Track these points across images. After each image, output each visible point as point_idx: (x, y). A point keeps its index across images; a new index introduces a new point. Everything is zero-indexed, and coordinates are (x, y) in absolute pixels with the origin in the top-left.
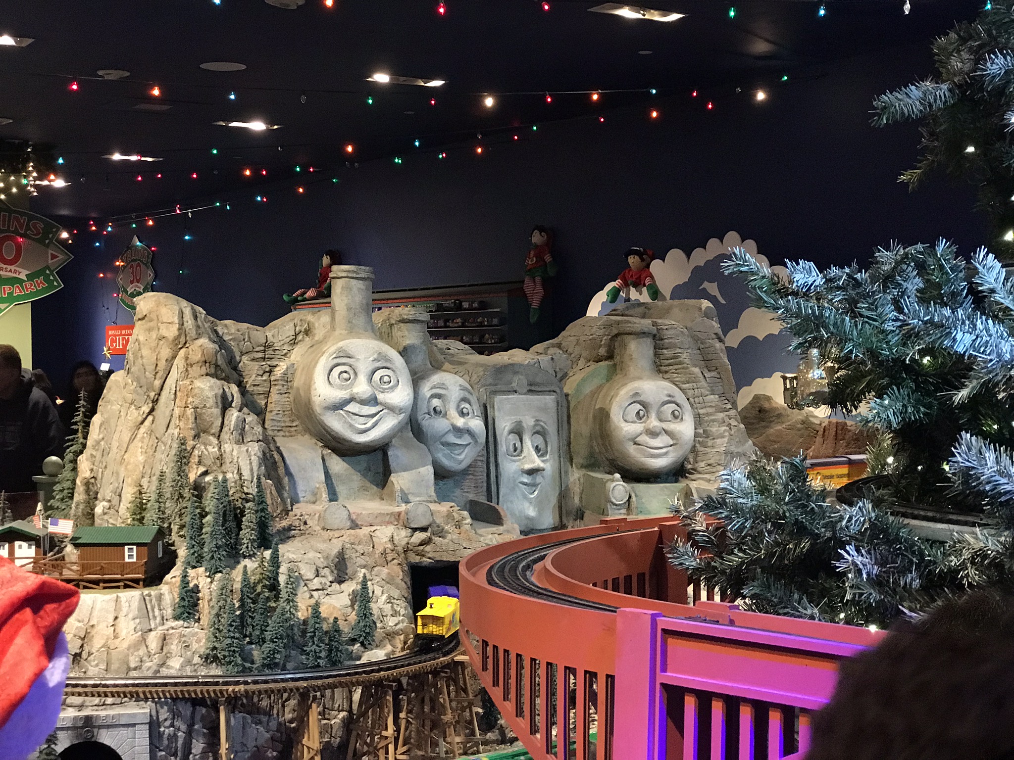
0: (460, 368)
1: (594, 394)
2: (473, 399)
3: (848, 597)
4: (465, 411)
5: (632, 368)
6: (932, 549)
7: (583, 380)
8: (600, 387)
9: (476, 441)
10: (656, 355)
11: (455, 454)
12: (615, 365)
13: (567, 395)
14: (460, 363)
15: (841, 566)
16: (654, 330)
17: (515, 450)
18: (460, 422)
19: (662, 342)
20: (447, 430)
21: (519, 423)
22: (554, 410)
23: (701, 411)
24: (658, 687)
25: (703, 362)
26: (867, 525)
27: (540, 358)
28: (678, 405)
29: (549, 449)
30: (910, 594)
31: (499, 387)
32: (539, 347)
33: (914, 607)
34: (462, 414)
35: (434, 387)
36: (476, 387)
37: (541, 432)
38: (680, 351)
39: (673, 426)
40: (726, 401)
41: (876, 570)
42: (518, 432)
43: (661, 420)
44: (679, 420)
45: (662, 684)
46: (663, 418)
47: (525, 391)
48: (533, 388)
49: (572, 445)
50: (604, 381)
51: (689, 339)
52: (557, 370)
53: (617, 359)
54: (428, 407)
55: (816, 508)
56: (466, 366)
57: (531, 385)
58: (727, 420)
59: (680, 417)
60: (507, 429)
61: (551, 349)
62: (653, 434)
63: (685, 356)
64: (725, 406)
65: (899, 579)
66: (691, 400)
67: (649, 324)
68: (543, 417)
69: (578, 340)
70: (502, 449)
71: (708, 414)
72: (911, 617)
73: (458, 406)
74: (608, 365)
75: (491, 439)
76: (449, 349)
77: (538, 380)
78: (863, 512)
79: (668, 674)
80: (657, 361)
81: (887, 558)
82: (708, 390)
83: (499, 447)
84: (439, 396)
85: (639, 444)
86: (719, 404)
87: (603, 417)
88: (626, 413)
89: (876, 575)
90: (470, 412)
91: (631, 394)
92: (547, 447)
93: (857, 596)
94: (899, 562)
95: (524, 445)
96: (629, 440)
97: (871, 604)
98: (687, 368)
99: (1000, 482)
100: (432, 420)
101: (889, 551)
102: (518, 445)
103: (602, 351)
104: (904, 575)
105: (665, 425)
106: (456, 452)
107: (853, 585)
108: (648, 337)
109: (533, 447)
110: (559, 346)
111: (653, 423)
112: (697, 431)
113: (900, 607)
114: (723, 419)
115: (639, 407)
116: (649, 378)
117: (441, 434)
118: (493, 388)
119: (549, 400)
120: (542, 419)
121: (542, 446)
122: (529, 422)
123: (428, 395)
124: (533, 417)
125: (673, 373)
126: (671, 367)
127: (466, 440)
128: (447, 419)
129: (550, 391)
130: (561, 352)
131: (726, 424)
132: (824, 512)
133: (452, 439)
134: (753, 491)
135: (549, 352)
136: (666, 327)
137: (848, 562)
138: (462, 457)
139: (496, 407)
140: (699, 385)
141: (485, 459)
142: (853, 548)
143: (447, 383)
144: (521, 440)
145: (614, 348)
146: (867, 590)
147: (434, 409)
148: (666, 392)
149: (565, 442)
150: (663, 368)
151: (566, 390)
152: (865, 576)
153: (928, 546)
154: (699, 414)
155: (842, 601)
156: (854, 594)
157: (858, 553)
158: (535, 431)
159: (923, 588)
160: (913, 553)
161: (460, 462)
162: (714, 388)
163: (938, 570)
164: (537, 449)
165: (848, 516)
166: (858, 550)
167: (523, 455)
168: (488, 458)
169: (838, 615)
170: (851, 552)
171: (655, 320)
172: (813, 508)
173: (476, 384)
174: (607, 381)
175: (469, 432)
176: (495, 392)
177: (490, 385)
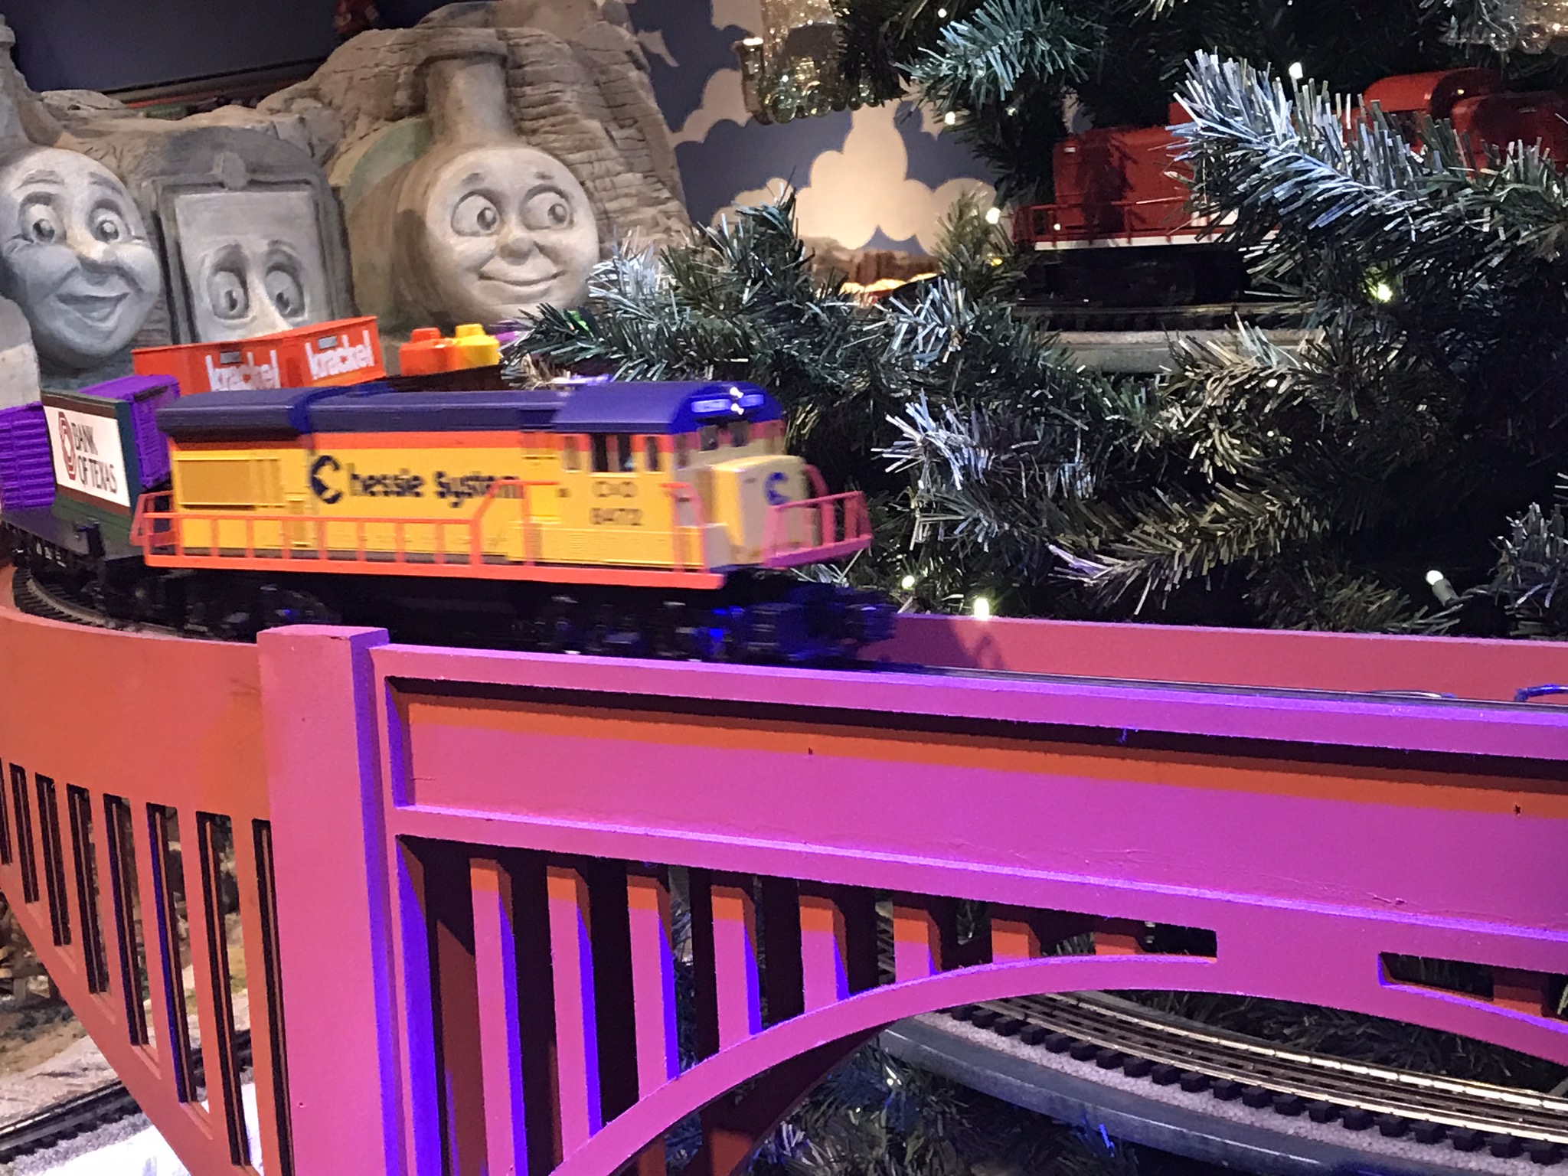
0: (96, 143)
1: (393, 184)
2: (124, 202)
3: (919, 535)
4: (108, 227)
5: (462, 128)
6: (1119, 394)
7: (367, 157)
8: (403, 171)
9: (139, 290)
10: (511, 99)
11: (93, 319)
12: (429, 126)
13: (336, 190)
14: (99, 134)
15: (896, 457)
16: (502, 48)
17: (233, 304)
18: (97, 251)
19: (519, 72)
20: (68, 268)
21: (235, 250)
22: (309, 220)
23: (611, 206)
24: (392, 846)
25: (609, 110)
26: (954, 346)
27: (275, 119)
28: (561, 194)
29: (307, 300)
30: (1073, 514)
31: (182, 178)
32: (275, 100)
33: (1085, 544)
34: (102, 235)
35: (31, 181)
36: (132, 179)
37: (282, 266)
38: (557, 86)
39: (553, 238)
40: (659, 185)
41: (984, 460)
42: (234, 266)
43: (529, 227)
44: (566, 223)
45: (403, 839)
46: (533, 222)
47: (242, 182)
48: (260, 177)
49: (357, 291)
50: (410, 158)
51: (576, 64)
52: (315, 141)
53: (433, 112)
54: (22, 223)
55: (824, 316)
56: (109, 138)
57: (254, 171)
58: (662, 220)
59: (568, 219)
60: (209, 263)
61: (299, 100)
62: (515, 254)
63: (569, 98)
64: (655, 194)
65: (1042, 478)
66: (589, 184)
67: (490, 36)
68: (286, 235)
69: (351, 78)
70: (203, 304)
71: (624, 211)
72: (1080, 570)
73: (91, 218)
74: (416, 125)
75: (176, 284)
76: (78, 108)
77: (269, 159)
78: (942, 317)
79: (420, 808)
80: (514, 110)
81: (1010, 427)
82: (621, 164)
83: (196, 302)
84: (46, 199)
85: (489, 278)
86: (645, 189)
87: (412, 227)
88: (456, 216)
89: (985, 472)
90: (121, 229)
91: (464, 177)
92: (301, 294)
93: (941, 531)
94: (1040, 437)
95: (251, 294)
96: (468, 270)
97: (978, 547)
98: (574, 121)
99: (1314, 175)
100: (31, 251)
101: (1014, 411)
102: (238, 293)
103: (402, 98)
104: (1055, 466)
105: (538, 237)
106: (95, 314)
107: (930, 504)
108: (489, 61)
109: (271, 298)
110: (315, 94)
111: (515, 232)
112: (603, 245)
113: (1052, 547)
114: (654, 218)
115: (481, 202)
116: (497, 144)
117: (56, 277)
118: (171, 180)
119: (297, 200)
120: (285, 239)
121: (290, 293)
122: (256, 246)
123: (19, 197)
124: (265, 237)
125: (547, 132)
126: (542, 122)
127: (114, 288)
128: (69, 246)
129: (297, 182)
130: (320, 105)
131: (661, 228)
132: (845, 324)
133: (83, 287)
134: (673, 300)
135: (294, 107)
136: (525, 41)
137: (913, 446)
138: (110, 324)
139: (180, 218)
140: (602, 153)
141: (165, 326)
142: (924, 410)
143: (61, 171)
144: (244, 284)
145: (426, 90)
146: (965, 514)
147: (37, 226)
148: (534, 170)
149: (342, 285)
150: (527, 124)
151: (333, 181)
152: (957, 477)
153: (1109, 387)
154: (606, 212)
155: (903, 549)
156: (934, 527)
157: (935, 419)
158: (270, 264)
159: (1103, 495)
160: (1074, 407)
161: (109, 334)
162: (632, 160)
163: (1137, 448)
164: (281, 301)
165: (905, 327)
166: (936, 415)
167: (251, 314)
168: (174, 325)
169: (896, 582)
170: (919, 420)
171: (501, 29)
172: (816, 315)
173: (131, 172)
174: (417, 156)
175: (119, 270)
176: (175, 189)
177: (163, 173)
